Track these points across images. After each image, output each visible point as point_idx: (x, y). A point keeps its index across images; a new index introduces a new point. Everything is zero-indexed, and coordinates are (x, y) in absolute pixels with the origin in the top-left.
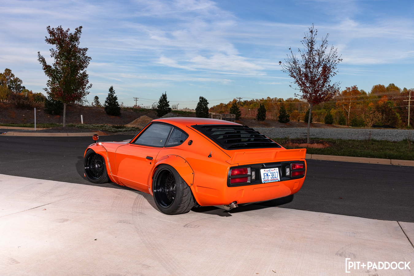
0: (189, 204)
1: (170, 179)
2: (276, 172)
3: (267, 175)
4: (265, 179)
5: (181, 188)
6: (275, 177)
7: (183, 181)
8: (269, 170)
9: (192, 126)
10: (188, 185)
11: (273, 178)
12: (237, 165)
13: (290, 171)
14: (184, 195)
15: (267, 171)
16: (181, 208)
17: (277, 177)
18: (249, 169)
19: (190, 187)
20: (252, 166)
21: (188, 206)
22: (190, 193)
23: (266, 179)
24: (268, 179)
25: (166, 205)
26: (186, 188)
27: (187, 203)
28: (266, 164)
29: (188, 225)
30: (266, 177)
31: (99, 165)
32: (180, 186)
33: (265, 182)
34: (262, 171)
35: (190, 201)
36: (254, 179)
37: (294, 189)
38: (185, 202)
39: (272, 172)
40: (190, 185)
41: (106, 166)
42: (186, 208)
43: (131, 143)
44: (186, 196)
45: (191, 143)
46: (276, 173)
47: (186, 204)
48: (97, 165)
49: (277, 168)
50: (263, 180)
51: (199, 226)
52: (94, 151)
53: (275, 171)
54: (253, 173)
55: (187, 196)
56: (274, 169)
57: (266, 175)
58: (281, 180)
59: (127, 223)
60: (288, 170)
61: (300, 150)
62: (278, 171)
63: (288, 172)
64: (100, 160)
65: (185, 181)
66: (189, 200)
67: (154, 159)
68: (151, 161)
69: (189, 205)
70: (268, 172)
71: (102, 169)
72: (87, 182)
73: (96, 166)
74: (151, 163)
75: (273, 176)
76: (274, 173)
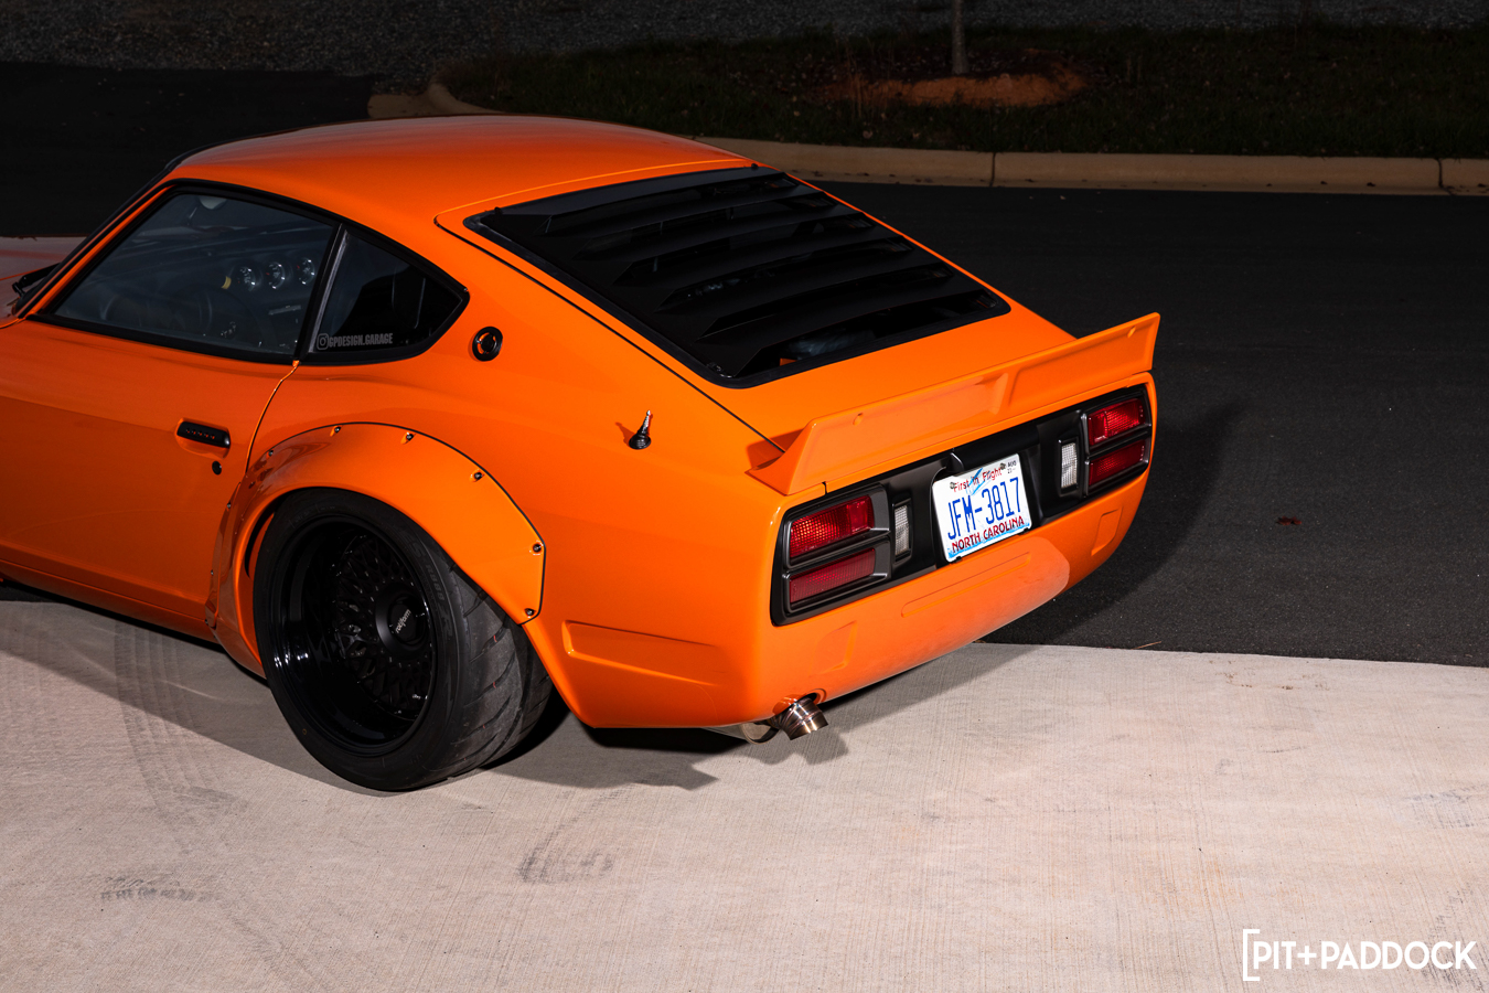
2: (1008, 483)
3: (968, 510)
4: (958, 538)
5: (471, 641)
6: (1006, 511)
7: (480, 595)
8: (975, 478)
9: (469, 223)
10: (508, 618)
11: (996, 522)
12: (817, 493)
13: (1081, 456)
14: (490, 680)
15: (966, 485)
16: (470, 751)
17: (1014, 508)
18: (879, 499)
19: (519, 630)
20: (893, 481)
21: (510, 731)
23: (964, 534)
24: (972, 532)
25: (382, 736)
26: (500, 635)
27: (505, 719)
28: (959, 450)
30: (962, 521)
32: (460, 628)
33: (962, 555)
34: (944, 492)
36: (906, 548)
37: (1094, 552)
38: (497, 716)
39: (989, 484)
40: (521, 616)
43: (32, 320)
45: (488, 345)
46: (1011, 486)
47: (500, 729)
49: (1016, 457)
50: (947, 544)
53: (1005, 476)
54: (901, 517)
55: (506, 682)
56: (996, 465)
57: (960, 509)
58: (1037, 523)
60: (1069, 454)
61: (1132, 332)
62: (1017, 471)
63: (1067, 467)
65: (486, 595)
69: (517, 728)
70: (973, 487)
74: (216, 468)
75: (998, 506)
76: (1001, 488)
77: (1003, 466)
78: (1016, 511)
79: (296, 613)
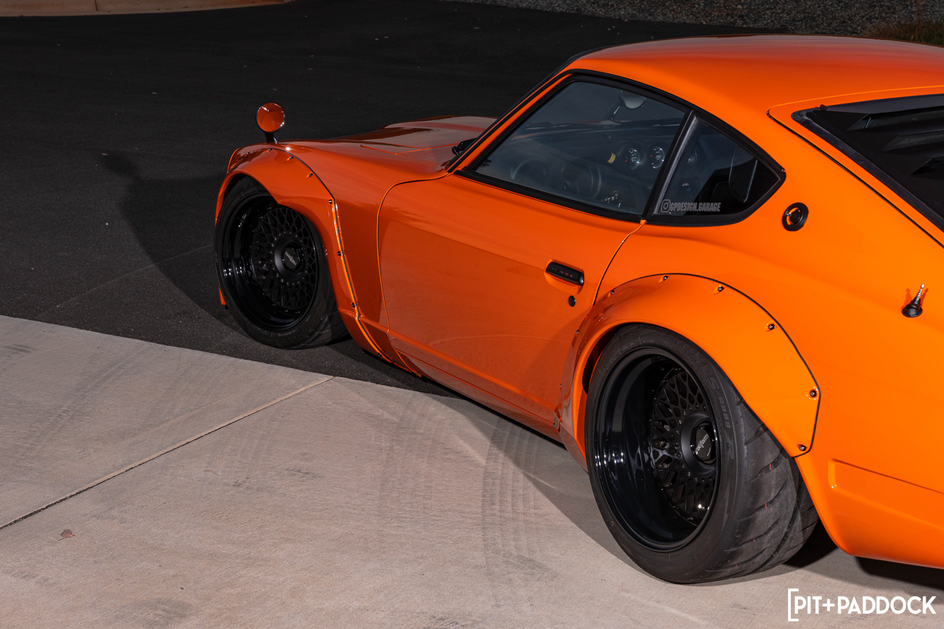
0: (784, 540)
1: (680, 397)
5: (748, 465)
7: (761, 428)
9: (796, 116)
10: (783, 450)
14: (762, 501)
16: (740, 559)
19: (793, 460)
21: (779, 548)
22: (791, 490)
25: (670, 536)
26: (775, 463)
27: (774, 536)
31: (291, 259)
32: (741, 454)
35: (789, 527)
38: (766, 533)
40: (793, 450)
41: (326, 260)
42: (767, 558)
43: (458, 173)
44: (770, 503)
45: (796, 217)
47: (768, 543)
48: (283, 256)
52: (266, 191)
55: (777, 505)
64: (294, 231)
65: (766, 429)
66: (787, 522)
67: (591, 277)
68: (572, 290)
69: (785, 546)
71: (307, 277)
72: (235, 336)
73: (278, 262)
74: (572, 301)
79: (617, 426)
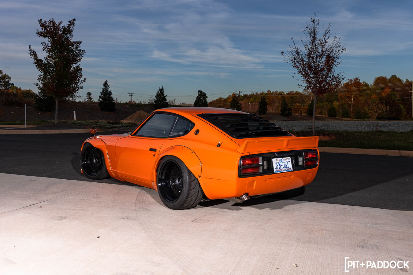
0: (197, 198)
1: (176, 172)
2: (288, 162)
3: (280, 165)
4: (277, 169)
5: (188, 180)
7: (190, 173)
8: (281, 160)
9: (197, 115)
10: (195, 177)
11: (285, 168)
12: (248, 154)
13: (303, 160)
14: (192, 188)
15: (279, 160)
16: (188, 202)
17: (289, 166)
18: (261, 159)
19: (197, 179)
20: (264, 155)
21: (196, 199)
22: (197, 186)
23: (278, 169)
24: (280, 169)
26: (194, 180)
27: (195, 196)
28: (278, 153)
29: (196, 220)
30: (278, 167)
31: (97, 160)
33: (278, 172)
34: (274, 161)
35: (198, 195)
36: (266, 168)
37: (307, 179)
38: (193, 196)
39: (284, 161)
40: (197, 177)
41: (104, 160)
42: (194, 202)
43: (132, 135)
44: (193, 189)
45: (197, 132)
47: (194, 198)
48: (95, 160)
49: (290, 158)
50: (275, 170)
51: (208, 221)
52: (92, 145)
53: (287, 160)
54: (265, 163)
55: (195, 189)
57: (278, 164)
58: (294, 170)
59: (130, 219)
60: (300, 159)
61: (313, 138)
62: (290, 160)
63: (300, 162)
64: (98, 154)
65: (192, 173)
66: (197, 193)
67: (158, 150)
68: (154, 153)
69: (197, 199)
70: (280, 161)
71: (100, 164)
72: (85, 178)
73: (94, 161)
74: (154, 155)
75: (286, 166)
76: (287, 163)
77: (287, 159)
78: (289, 167)
79: (163, 177)
